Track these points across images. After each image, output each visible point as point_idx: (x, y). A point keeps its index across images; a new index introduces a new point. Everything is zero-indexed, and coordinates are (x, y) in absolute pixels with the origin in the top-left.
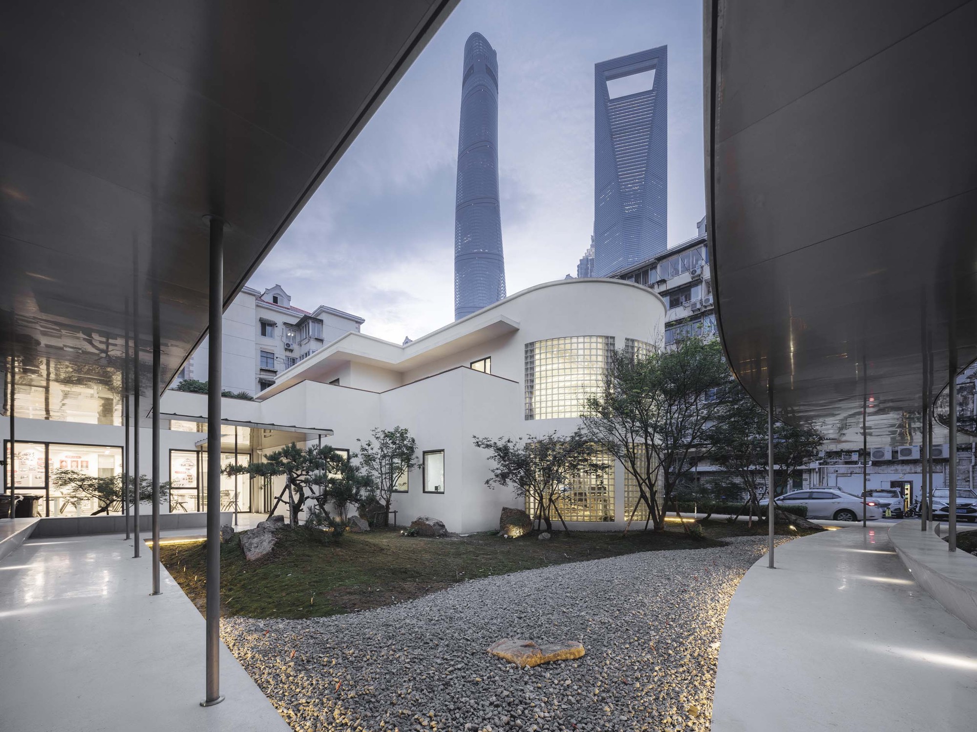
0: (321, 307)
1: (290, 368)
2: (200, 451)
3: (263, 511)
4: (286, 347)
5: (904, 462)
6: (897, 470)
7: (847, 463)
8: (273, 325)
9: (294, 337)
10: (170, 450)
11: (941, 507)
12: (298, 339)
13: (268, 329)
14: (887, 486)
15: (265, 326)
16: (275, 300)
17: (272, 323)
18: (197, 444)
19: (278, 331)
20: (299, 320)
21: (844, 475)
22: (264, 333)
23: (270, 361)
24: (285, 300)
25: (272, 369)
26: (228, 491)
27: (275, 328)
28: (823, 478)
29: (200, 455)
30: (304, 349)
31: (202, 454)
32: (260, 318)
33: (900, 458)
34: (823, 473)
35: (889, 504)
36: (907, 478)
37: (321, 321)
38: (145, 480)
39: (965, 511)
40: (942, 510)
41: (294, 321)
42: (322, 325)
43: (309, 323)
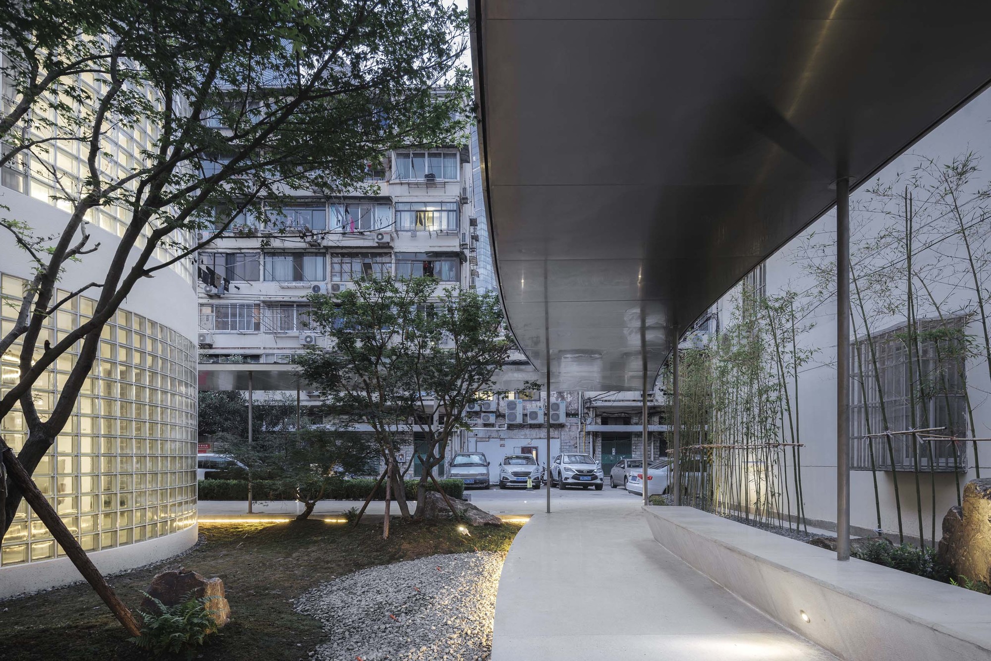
5: (532, 426)
6: (526, 435)
7: (485, 425)
11: (571, 474)
14: (518, 452)
21: (482, 440)
28: (464, 442)
33: (530, 421)
34: (464, 437)
35: (530, 473)
36: (534, 443)
39: (590, 478)
40: (574, 477)
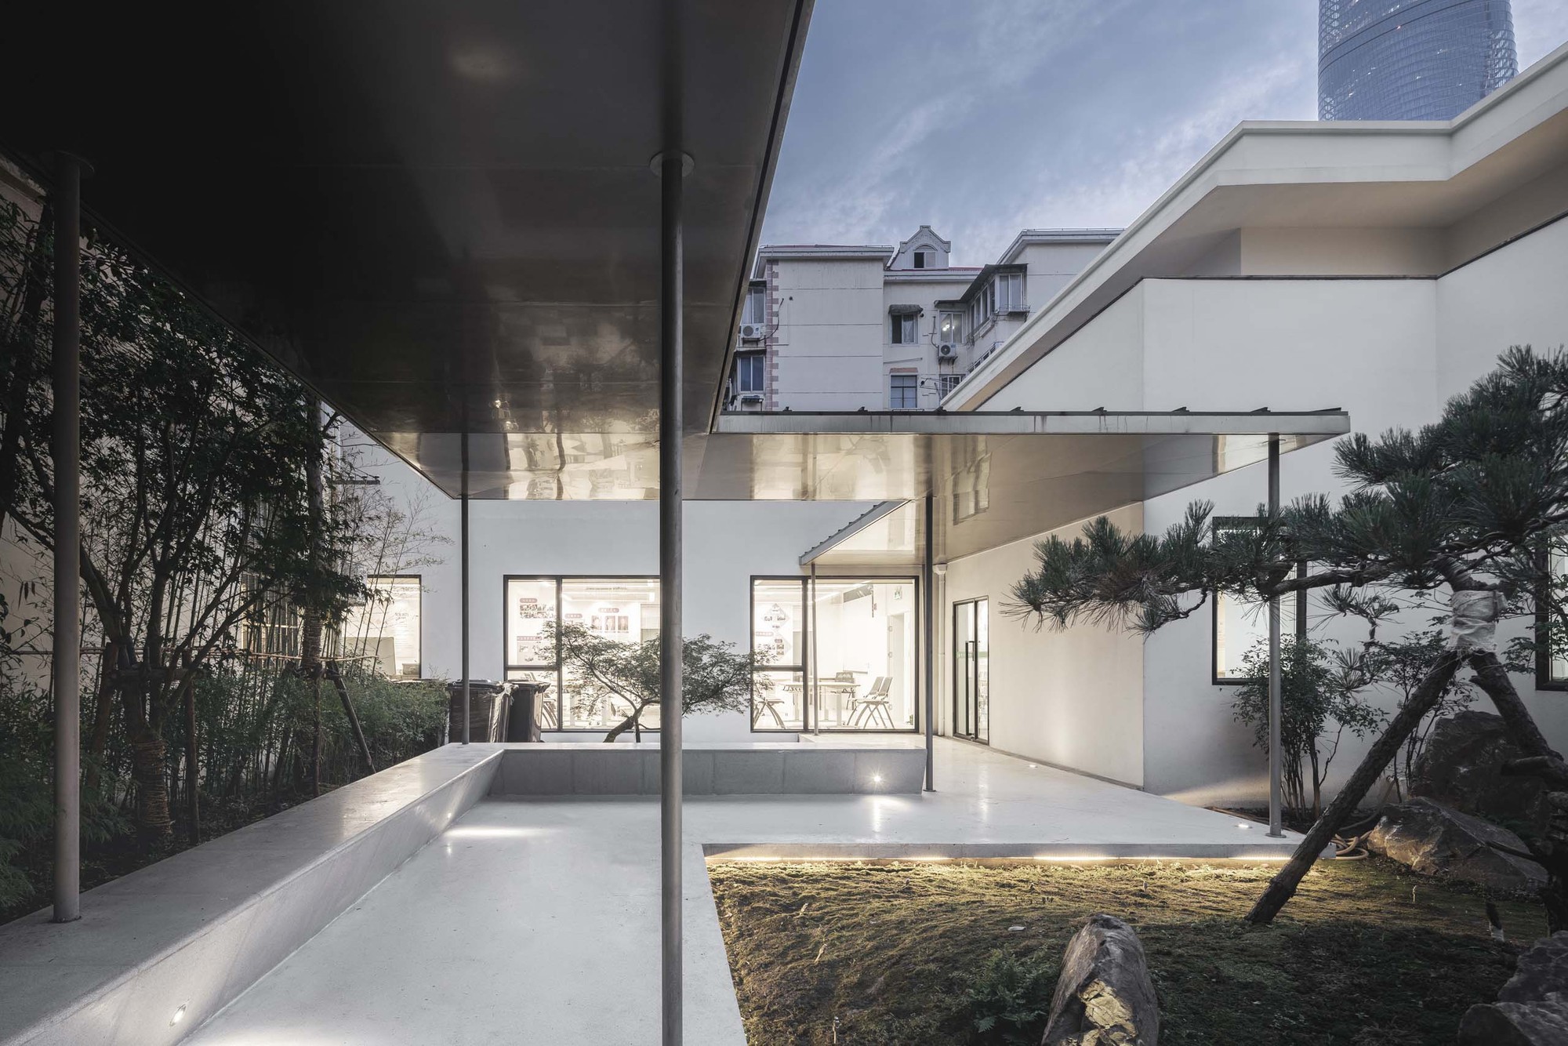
0: (1024, 234)
1: (950, 395)
2: (809, 577)
3: (950, 731)
4: (941, 354)
8: (912, 314)
9: (959, 330)
10: (753, 578)
12: (966, 331)
13: (906, 326)
15: (901, 319)
16: (919, 260)
17: (914, 310)
18: (805, 561)
19: (924, 325)
20: (967, 287)
22: (897, 338)
23: (909, 393)
24: (940, 253)
25: (913, 409)
26: (851, 673)
27: (920, 321)
29: (810, 586)
30: (982, 346)
31: (813, 583)
32: (891, 306)
37: (1023, 268)
38: (709, 647)
41: (956, 293)
42: (1025, 276)
43: (992, 285)
